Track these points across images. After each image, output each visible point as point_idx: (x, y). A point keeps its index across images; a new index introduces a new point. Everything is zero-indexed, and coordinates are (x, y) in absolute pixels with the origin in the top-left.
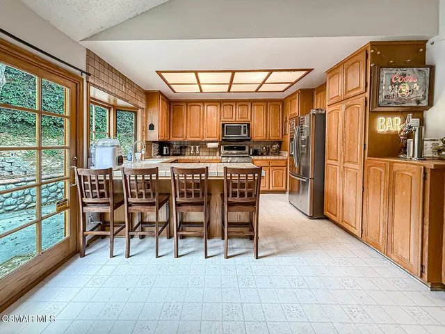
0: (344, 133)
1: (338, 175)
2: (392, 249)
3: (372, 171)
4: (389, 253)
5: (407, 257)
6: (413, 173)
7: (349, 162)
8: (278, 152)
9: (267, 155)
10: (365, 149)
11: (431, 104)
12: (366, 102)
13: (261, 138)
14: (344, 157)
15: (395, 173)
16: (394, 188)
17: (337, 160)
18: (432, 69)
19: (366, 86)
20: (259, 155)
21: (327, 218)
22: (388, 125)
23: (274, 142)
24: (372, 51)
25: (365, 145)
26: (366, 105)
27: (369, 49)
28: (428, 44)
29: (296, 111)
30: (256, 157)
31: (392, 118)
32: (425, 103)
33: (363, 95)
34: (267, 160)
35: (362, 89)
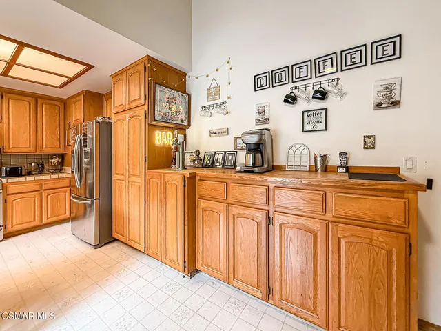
0: (129, 145)
1: (124, 190)
2: (166, 255)
3: (151, 183)
4: (164, 259)
5: (175, 259)
6: (178, 182)
7: (134, 176)
8: (58, 169)
9: (40, 173)
10: (145, 161)
11: (189, 125)
12: (145, 114)
13: (26, 150)
14: (129, 172)
15: (166, 183)
16: (166, 198)
17: (123, 175)
18: (189, 96)
19: (145, 99)
20: (21, 175)
21: (116, 240)
22: (163, 139)
23: (51, 156)
24: (149, 65)
25: (145, 157)
26: (145, 118)
27: (147, 62)
28: (187, 77)
29: (82, 117)
30: (13, 180)
31: (166, 132)
32: (186, 123)
33: (144, 107)
34: (35, 181)
35: (142, 101)
